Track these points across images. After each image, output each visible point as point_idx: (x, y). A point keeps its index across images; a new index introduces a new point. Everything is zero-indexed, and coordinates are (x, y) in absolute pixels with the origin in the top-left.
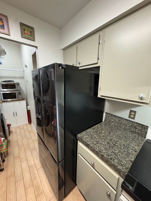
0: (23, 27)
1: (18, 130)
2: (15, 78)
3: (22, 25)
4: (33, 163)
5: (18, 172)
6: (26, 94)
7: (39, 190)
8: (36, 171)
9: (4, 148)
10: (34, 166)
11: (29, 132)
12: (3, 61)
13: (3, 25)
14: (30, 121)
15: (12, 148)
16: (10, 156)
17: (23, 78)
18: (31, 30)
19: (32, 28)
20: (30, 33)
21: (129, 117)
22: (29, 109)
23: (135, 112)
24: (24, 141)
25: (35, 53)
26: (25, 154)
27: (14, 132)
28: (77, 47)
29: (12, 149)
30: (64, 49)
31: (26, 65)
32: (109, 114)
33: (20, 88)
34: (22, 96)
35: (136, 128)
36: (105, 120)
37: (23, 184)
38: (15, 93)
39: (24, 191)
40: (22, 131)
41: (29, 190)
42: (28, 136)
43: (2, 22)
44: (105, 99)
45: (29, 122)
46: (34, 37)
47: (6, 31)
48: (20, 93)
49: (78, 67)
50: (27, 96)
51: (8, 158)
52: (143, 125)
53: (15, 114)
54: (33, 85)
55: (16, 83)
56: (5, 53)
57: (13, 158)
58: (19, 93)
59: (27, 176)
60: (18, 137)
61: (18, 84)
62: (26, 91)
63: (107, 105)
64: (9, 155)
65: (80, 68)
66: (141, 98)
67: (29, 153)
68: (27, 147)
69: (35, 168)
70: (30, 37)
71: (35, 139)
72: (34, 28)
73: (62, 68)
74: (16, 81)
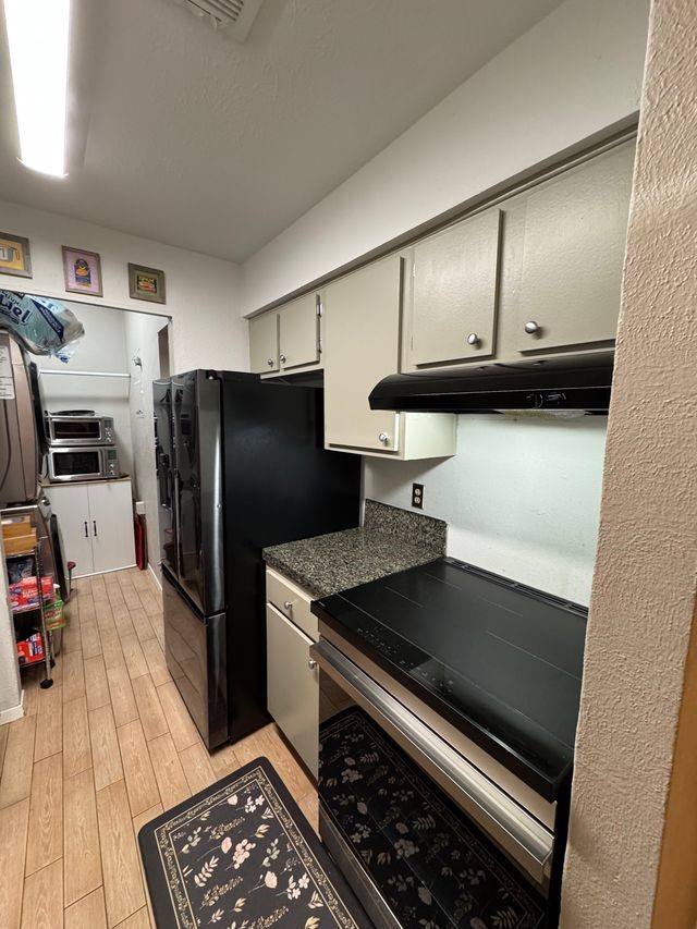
0: (137, 272)
1: (98, 588)
2: (96, 400)
3: (134, 269)
4: (143, 672)
5: (97, 689)
6: (135, 458)
7: (157, 727)
8: (152, 690)
9: (57, 618)
10: (147, 679)
11: (138, 592)
12: (72, 353)
13: (89, 276)
14: (142, 560)
15: (77, 634)
16: (69, 655)
17: (125, 400)
18: (156, 277)
19: (160, 273)
20: (152, 286)
21: (414, 504)
22: (140, 512)
23: (421, 487)
24: (118, 618)
25: (166, 328)
26: (119, 649)
27: (83, 593)
28: (279, 317)
29: (78, 639)
30: (251, 318)
31: (139, 360)
32: (373, 502)
33: (114, 436)
34: (118, 465)
35: (426, 532)
36: (366, 523)
37: (109, 715)
38: (96, 453)
39: (112, 731)
40: (113, 590)
41: (127, 728)
42: (133, 602)
43: (87, 269)
44: (360, 456)
45: (137, 563)
46: (165, 294)
47: (94, 287)
48: (112, 455)
49: (258, 375)
50: (138, 467)
51: (65, 658)
52: (437, 521)
53: (91, 530)
54: (156, 424)
55: (100, 419)
56: (83, 332)
57: (80, 658)
58: (109, 452)
59: (123, 699)
60: (98, 605)
61: (108, 422)
62: (135, 446)
63: (368, 475)
64: (68, 650)
65: (262, 377)
66: (386, 442)
67: (132, 649)
68: (128, 632)
69: (151, 685)
70: (152, 294)
71: (155, 613)
72: (162, 272)
73: (215, 378)
74: (101, 412)
